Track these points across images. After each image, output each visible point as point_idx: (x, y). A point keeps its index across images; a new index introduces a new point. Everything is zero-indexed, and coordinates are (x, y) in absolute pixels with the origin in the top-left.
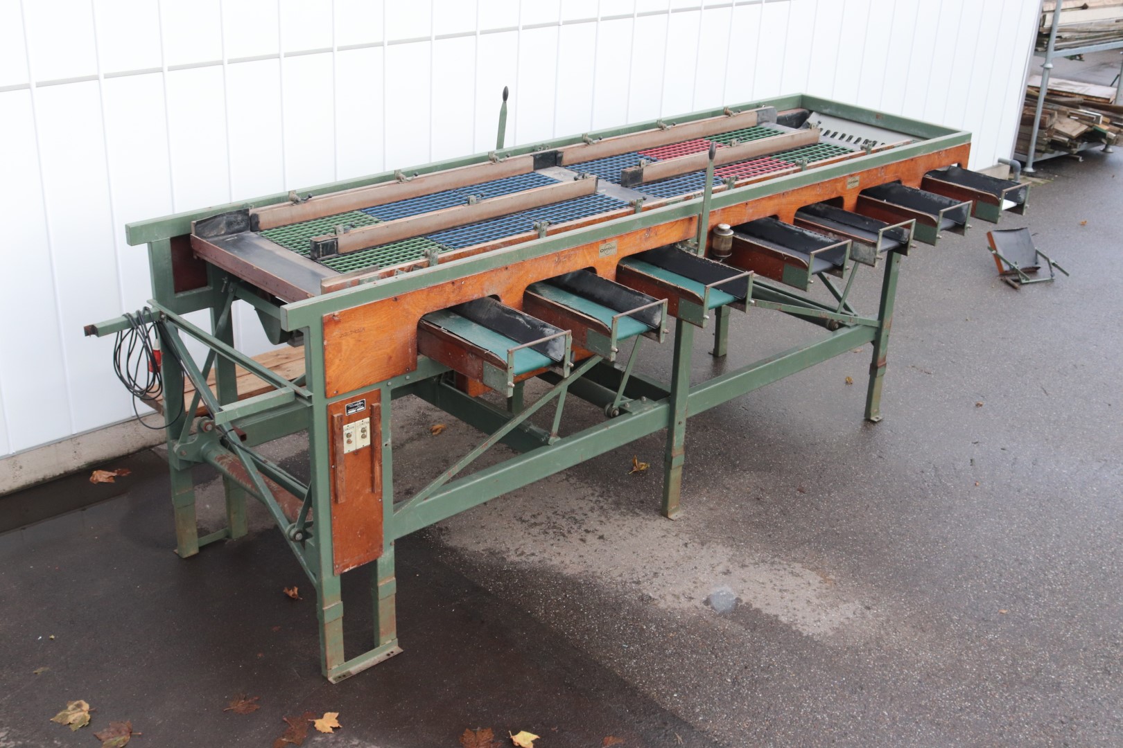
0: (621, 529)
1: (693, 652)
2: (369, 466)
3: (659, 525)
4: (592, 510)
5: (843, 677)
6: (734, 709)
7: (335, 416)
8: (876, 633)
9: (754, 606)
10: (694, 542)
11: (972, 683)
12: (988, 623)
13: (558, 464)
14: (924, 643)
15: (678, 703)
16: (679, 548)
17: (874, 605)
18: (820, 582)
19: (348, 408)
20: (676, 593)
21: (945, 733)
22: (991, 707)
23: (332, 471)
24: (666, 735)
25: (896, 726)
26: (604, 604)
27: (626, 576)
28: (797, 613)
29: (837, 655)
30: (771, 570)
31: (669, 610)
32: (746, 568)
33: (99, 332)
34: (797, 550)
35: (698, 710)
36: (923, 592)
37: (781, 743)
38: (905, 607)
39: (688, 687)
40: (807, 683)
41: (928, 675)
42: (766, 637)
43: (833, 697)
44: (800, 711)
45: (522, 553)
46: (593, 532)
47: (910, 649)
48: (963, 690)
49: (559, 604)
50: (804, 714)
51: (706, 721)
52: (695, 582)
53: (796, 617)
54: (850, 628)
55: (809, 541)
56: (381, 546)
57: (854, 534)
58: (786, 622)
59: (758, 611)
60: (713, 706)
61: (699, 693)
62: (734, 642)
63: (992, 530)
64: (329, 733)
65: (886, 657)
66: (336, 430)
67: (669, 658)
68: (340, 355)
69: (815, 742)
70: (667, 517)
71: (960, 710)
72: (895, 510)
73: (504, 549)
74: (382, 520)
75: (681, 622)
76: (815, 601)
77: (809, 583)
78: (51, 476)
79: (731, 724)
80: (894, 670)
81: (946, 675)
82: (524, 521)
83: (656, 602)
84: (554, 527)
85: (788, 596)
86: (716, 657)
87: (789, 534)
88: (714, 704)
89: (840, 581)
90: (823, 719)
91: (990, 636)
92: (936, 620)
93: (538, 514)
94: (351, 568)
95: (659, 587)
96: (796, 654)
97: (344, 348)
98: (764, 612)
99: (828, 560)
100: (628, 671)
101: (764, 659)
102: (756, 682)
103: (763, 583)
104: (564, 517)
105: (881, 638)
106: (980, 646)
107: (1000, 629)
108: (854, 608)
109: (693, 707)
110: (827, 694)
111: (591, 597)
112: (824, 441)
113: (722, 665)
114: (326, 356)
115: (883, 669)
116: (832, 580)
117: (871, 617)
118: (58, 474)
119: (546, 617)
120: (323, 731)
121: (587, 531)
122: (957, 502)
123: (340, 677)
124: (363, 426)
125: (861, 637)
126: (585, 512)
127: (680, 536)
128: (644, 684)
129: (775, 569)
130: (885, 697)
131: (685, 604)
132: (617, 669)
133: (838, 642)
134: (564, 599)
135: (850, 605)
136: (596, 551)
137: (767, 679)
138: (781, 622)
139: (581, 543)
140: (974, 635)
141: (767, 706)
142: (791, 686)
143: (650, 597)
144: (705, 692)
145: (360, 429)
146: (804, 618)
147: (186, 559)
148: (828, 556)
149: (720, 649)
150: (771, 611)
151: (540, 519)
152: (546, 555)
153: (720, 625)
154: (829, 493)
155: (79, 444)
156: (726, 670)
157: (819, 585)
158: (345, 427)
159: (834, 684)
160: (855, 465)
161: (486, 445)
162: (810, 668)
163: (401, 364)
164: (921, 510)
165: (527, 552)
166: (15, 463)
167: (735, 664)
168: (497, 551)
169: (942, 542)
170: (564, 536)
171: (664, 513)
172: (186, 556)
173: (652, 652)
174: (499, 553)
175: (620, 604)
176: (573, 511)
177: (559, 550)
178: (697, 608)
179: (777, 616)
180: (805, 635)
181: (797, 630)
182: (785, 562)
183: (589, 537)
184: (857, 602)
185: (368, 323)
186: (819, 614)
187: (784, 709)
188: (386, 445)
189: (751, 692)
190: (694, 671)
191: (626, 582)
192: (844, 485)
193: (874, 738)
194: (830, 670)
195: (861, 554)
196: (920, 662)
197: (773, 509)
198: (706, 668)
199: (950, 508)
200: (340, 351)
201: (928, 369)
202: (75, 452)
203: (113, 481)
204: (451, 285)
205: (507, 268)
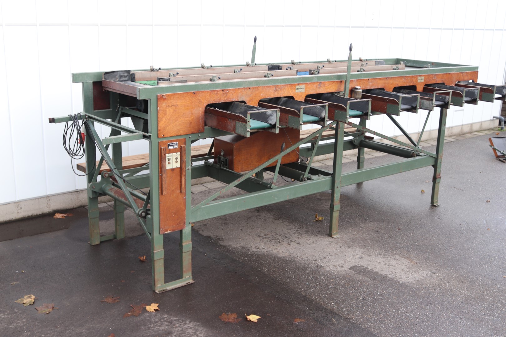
0: (308, 241)
1: (343, 287)
2: (179, 178)
3: (327, 239)
4: (294, 233)
5: (421, 299)
6: (363, 310)
7: (162, 148)
8: (438, 283)
9: (374, 271)
10: (345, 246)
11: (490, 304)
12: (497, 281)
13: (276, 198)
14: (464, 287)
15: (334, 307)
16: (337, 248)
17: (437, 272)
18: (409, 263)
19: (169, 145)
20: (335, 265)
21: (477, 324)
22: (501, 314)
23: (160, 177)
24: (327, 319)
25: (449, 320)
26: (298, 268)
27: (310, 258)
28: (397, 274)
29: (418, 291)
30: (384, 257)
31: (331, 271)
32: (371, 257)
33: (56, 121)
34: (397, 250)
35: (344, 310)
36: (462, 268)
37: (388, 324)
38: (453, 273)
39: (339, 301)
40: (402, 301)
41: (466, 300)
42: (381, 283)
43: (416, 307)
44: (399, 312)
45: (258, 248)
46: (294, 241)
47: (456, 289)
48: (485, 306)
49: (275, 267)
50: (400, 313)
51: (349, 314)
52: (344, 261)
53: (397, 276)
54: (425, 280)
55: (403, 248)
56: (185, 223)
57: (426, 245)
58: (391, 277)
59: (377, 273)
60: (352, 308)
61: (345, 303)
62: (364, 284)
63: (497, 246)
64: (153, 312)
65: (444, 292)
66: (163, 155)
67: (330, 289)
68: (165, 116)
69: (406, 324)
70: (332, 237)
71: (484, 314)
72: (447, 238)
73: (249, 246)
74: (185, 209)
75: (337, 276)
76: (406, 270)
77: (403, 263)
78: (35, 215)
79: (362, 316)
80: (448, 297)
81: (476, 300)
82: (260, 237)
83: (324, 268)
84: (275, 239)
85: (392, 267)
86: (355, 289)
87: (393, 245)
88: (353, 308)
89: (419, 263)
90: (411, 315)
91: (499, 286)
92: (470, 279)
93: (268, 234)
94: (169, 232)
95: (326, 262)
96: (396, 290)
97: (168, 113)
98: (380, 273)
99: (413, 255)
100: (309, 294)
101: (380, 291)
102: (375, 300)
103: (379, 262)
104: (280, 236)
105: (441, 285)
106: (494, 290)
107: (504, 283)
108: (427, 273)
109: (342, 308)
110: (412, 306)
111: (292, 265)
112: (411, 212)
113: (357, 293)
114: (159, 116)
115: (442, 297)
116: (415, 262)
117: (435, 277)
118: (39, 214)
119: (268, 272)
120: (150, 311)
121: (291, 241)
122: (478, 236)
123: (161, 291)
124: (177, 156)
125: (430, 284)
126: (291, 234)
127: (338, 244)
128: (317, 299)
129: (386, 257)
130: (443, 308)
131: (339, 269)
132: (303, 293)
133: (418, 286)
134: (278, 265)
135: (424, 272)
136: (295, 248)
137: (381, 299)
138: (389, 277)
139: (288, 245)
140: (490, 285)
141: (381, 309)
142: (394, 302)
143: (322, 266)
144: (348, 303)
145: (175, 158)
146: (400, 276)
147: (93, 245)
148: (413, 253)
149: (357, 287)
150: (384, 273)
151: (268, 236)
152: (270, 249)
153: (357, 277)
154: (413, 230)
155: (50, 200)
156: (360, 295)
157: (408, 264)
158: (167, 155)
159: (416, 302)
160: (426, 221)
161: (239, 180)
162: (404, 295)
163: (196, 127)
164: (460, 238)
165: (261, 248)
166: (18, 206)
167: (364, 292)
168: (246, 247)
169: (472, 250)
170: (279, 242)
171: (330, 235)
172: (93, 244)
173: (322, 286)
174: (247, 248)
175: (306, 268)
176: (285, 234)
177: (276, 247)
178: (345, 270)
179: (386, 275)
180: (401, 282)
181: (397, 281)
182: (391, 255)
183: (292, 243)
184: (428, 271)
185: (180, 103)
186: (408, 275)
187: (390, 311)
188: (188, 169)
189: (373, 304)
190: (343, 294)
191: (309, 260)
192: (421, 228)
193: (438, 324)
194: (414, 296)
195: (430, 253)
196: (462, 295)
197: (385, 235)
198: (349, 293)
199: (475, 238)
200: (165, 114)
201: (462, 189)
202: (48, 204)
203: (64, 218)
204: (222, 91)
205: (250, 88)
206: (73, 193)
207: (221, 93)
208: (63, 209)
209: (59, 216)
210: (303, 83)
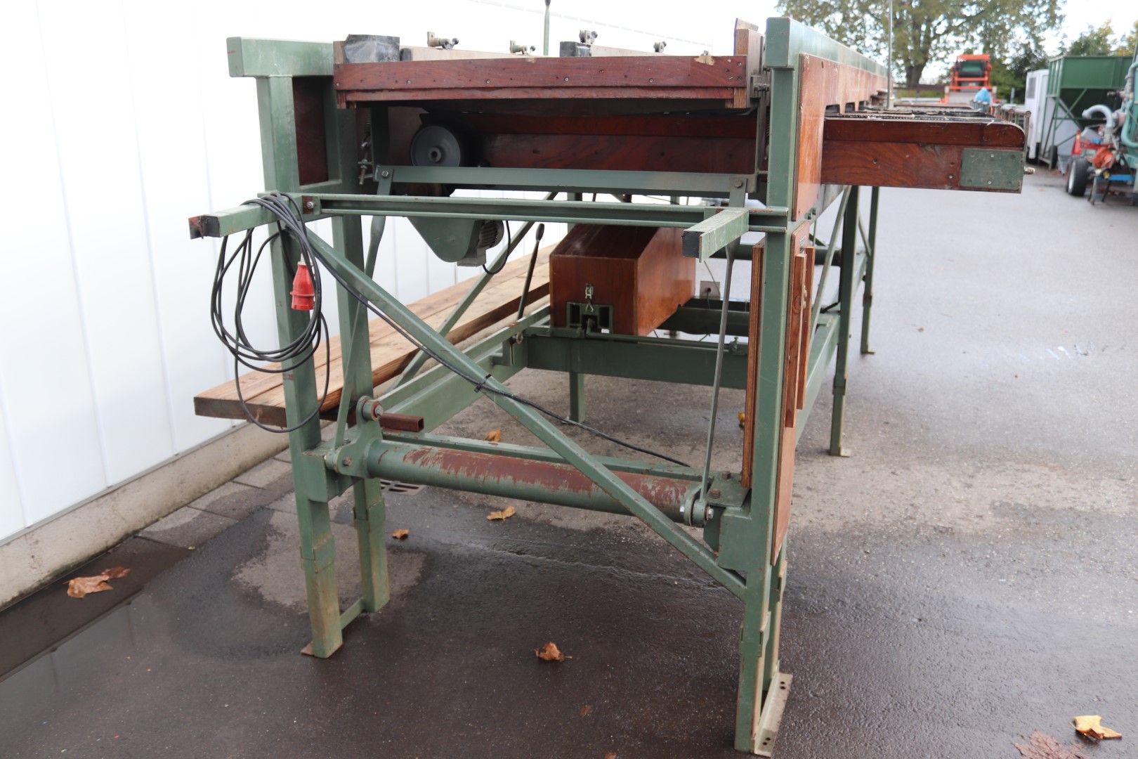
0: (815, 477)
9: (1040, 506)
10: (896, 469)
16: (894, 478)
18: (1051, 471)
20: (959, 516)
23: (788, 367)
27: (891, 516)
30: (997, 473)
31: (979, 533)
32: (976, 478)
33: (221, 227)
52: (958, 502)
53: (1088, 504)
58: (1088, 511)
59: (1050, 509)
68: (804, 140)
70: (840, 456)
77: (1045, 474)
83: (956, 529)
85: (1049, 489)
95: (936, 516)
97: (806, 128)
98: (1056, 508)
114: (800, 137)
116: (1055, 466)
118: (9, 599)
123: (765, 743)
127: (876, 468)
129: (999, 471)
131: (983, 523)
136: (824, 502)
138: (1084, 512)
143: (944, 527)
146: (1093, 503)
147: (331, 657)
150: (1060, 506)
155: (37, 542)
157: (1055, 474)
171: (834, 452)
172: (329, 653)
178: (999, 523)
179: (1071, 508)
180: (1121, 516)
181: (1108, 514)
182: (997, 464)
185: (814, 93)
191: (899, 521)
200: (804, 134)
202: (33, 557)
203: (108, 588)
206: (102, 500)
208: (79, 558)
209: (85, 586)
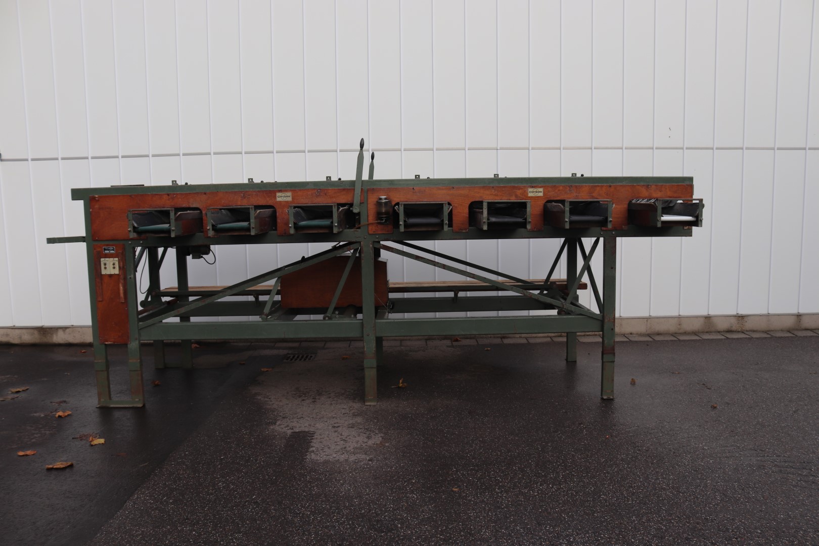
0: (331, 401)
2: (118, 286)
8: (346, 469)
9: (311, 440)
10: (353, 414)
13: (264, 333)
16: (338, 414)
17: (378, 460)
18: (373, 444)
19: (105, 249)
23: (96, 282)
45: (267, 397)
53: (321, 450)
54: (337, 463)
56: (130, 337)
58: (309, 450)
59: (309, 442)
66: (98, 259)
68: (99, 219)
73: (264, 394)
74: (128, 321)
76: (349, 449)
77: (366, 442)
82: (297, 389)
84: (304, 394)
94: (109, 343)
97: (102, 215)
98: (312, 444)
99: (404, 438)
114: (92, 218)
116: (383, 445)
117: (362, 463)
124: (114, 262)
125: (331, 468)
127: (352, 410)
133: (314, 465)
135: (364, 456)
136: (298, 404)
148: (410, 437)
151: (305, 390)
158: (102, 259)
165: (270, 397)
177: (284, 400)
178: (284, 433)
179: (313, 447)
184: (371, 456)
186: (336, 453)
188: (130, 278)
195: (433, 442)
204: (167, 196)
205: (205, 194)
207: (165, 197)
210: (289, 189)
